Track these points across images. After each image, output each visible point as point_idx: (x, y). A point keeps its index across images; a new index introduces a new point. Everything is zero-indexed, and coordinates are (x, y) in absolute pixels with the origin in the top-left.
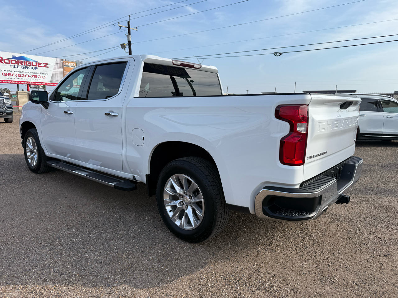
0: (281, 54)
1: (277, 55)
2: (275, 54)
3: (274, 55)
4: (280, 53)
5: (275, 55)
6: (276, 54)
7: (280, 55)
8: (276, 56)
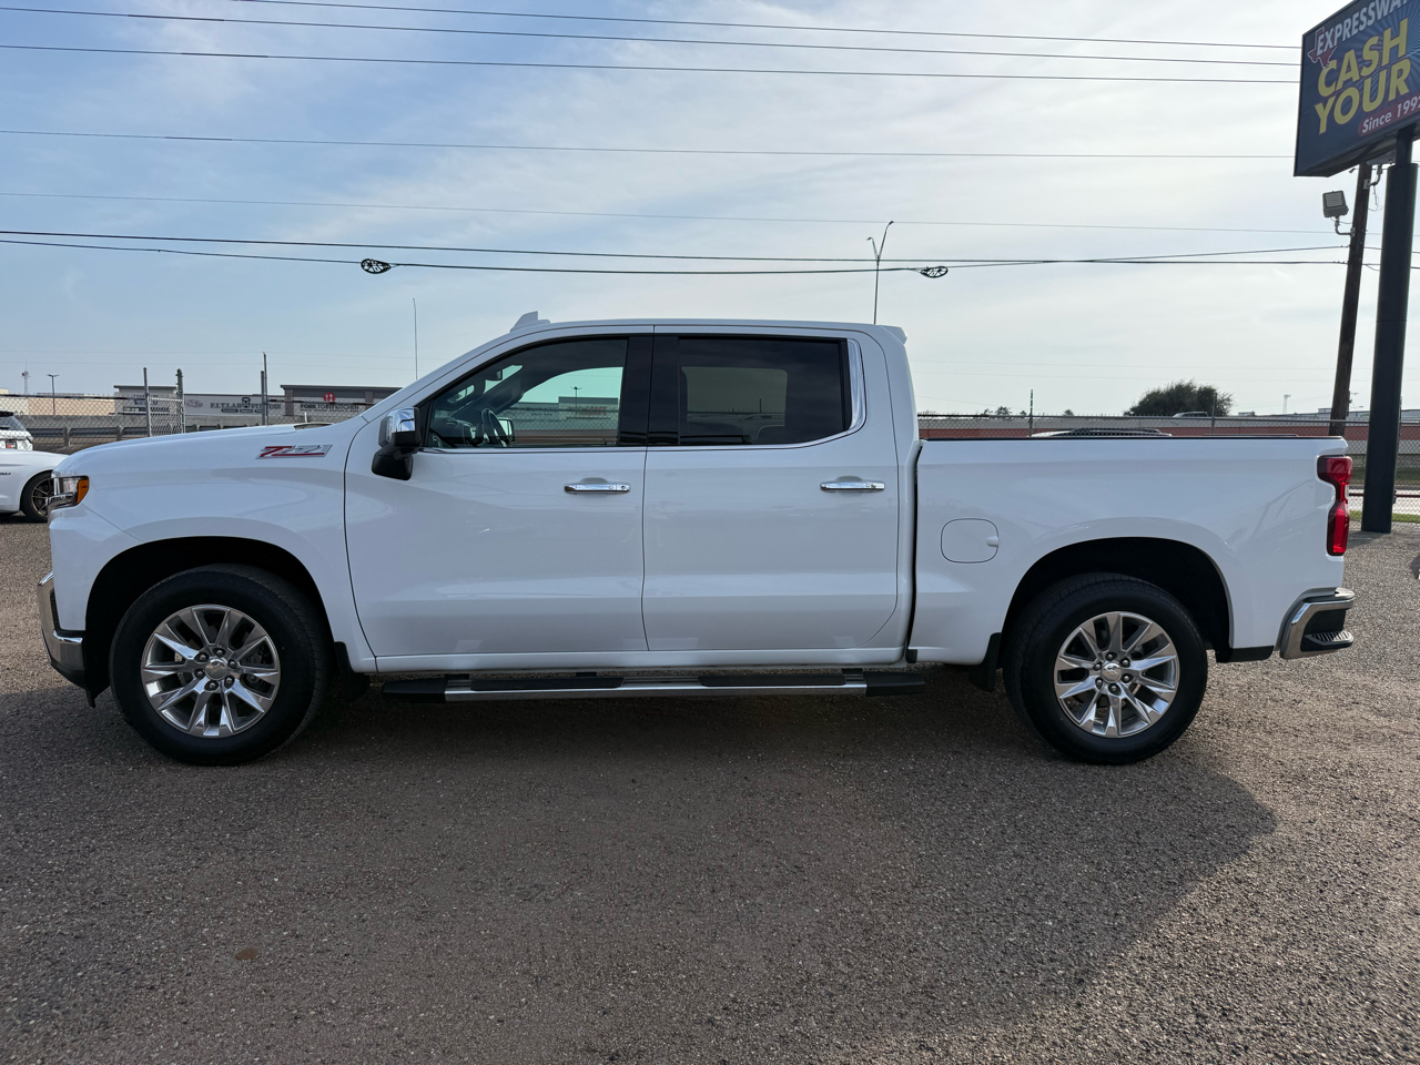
0: (386, 267)
1: (371, 270)
2: (367, 264)
3: (363, 266)
4: (383, 264)
5: (366, 267)
6: (370, 265)
7: (382, 271)
8: (367, 270)
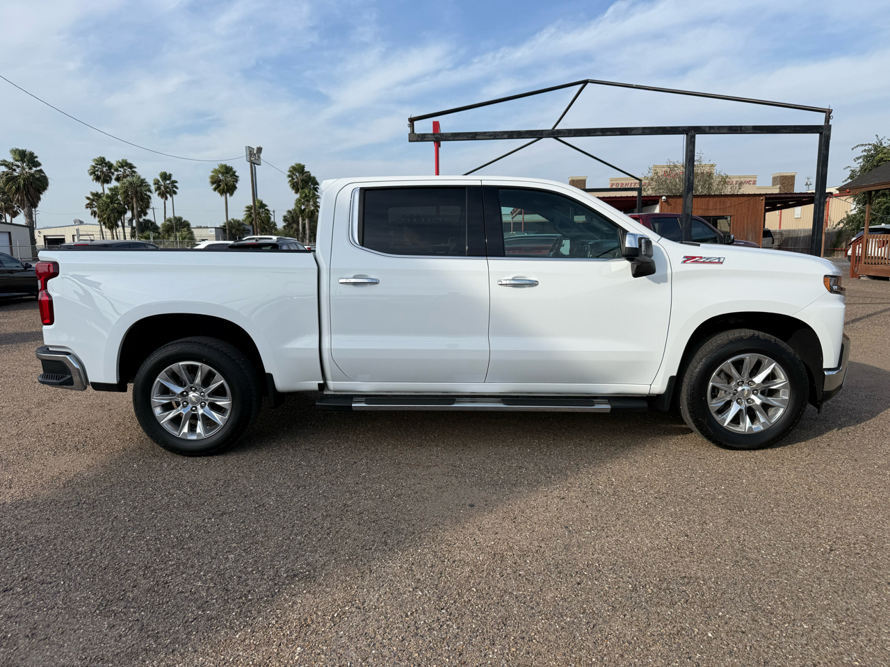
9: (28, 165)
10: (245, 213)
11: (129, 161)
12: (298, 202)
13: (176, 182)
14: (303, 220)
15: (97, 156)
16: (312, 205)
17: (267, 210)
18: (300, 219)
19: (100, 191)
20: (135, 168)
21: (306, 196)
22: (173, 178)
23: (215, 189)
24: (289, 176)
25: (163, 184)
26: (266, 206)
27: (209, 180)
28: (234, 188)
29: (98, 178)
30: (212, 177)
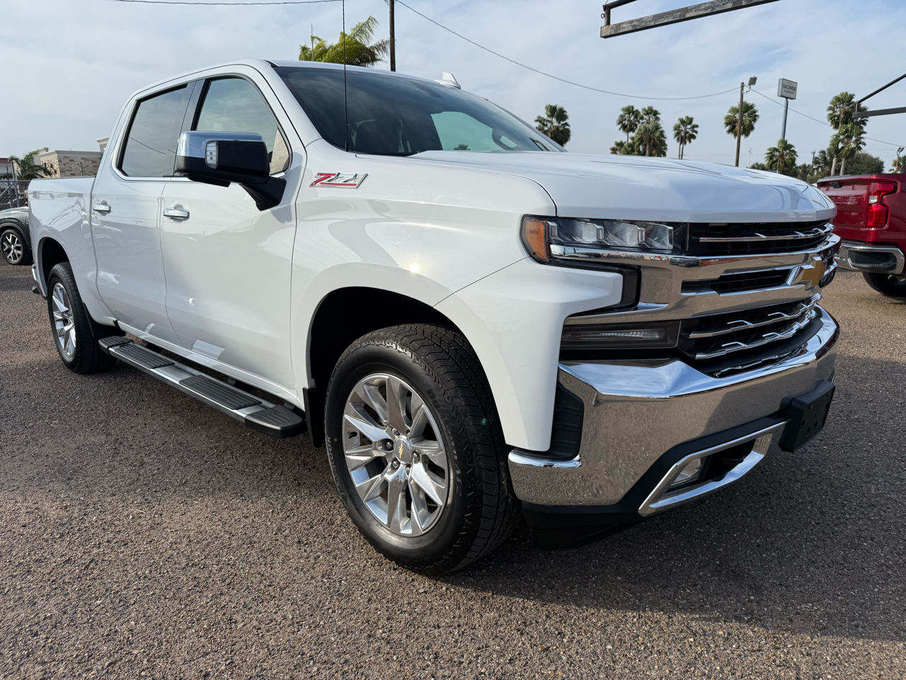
9: (557, 120)
10: (766, 155)
11: (654, 109)
12: (836, 140)
13: (697, 126)
14: (839, 161)
15: (626, 105)
16: (854, 142)
17: (794, 151)
18: (834, 161)
19: (624, 140)
20: (659, 114)
21: (847, 131)
22: (694, 123)
23: (729, 131)
24: (830, 109)
25: (683, 129)
26: (792, 146)
27: (723, 121)
28: (752, 128)
29: (624, 127)
30: (727, 118)
